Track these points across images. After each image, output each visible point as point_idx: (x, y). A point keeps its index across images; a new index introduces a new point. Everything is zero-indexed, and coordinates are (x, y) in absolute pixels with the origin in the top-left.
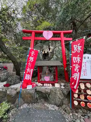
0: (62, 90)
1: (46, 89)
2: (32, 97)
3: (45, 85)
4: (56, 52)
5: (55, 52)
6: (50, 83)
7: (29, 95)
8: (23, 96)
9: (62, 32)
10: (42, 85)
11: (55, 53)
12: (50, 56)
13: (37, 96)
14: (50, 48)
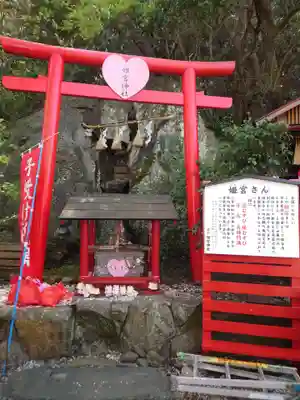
0: (170, 307)
1: (114, 303)
2: (61, 334)
3: (109, 290)
4: (163, 148)
5: (158, 149)
6: (127, 285)
7: (48, 328)
9: (191, 67)
10: (97, 291)
11: (160, 154)
12: (135, 164)
13: (79, 332)
14: (136, 124)
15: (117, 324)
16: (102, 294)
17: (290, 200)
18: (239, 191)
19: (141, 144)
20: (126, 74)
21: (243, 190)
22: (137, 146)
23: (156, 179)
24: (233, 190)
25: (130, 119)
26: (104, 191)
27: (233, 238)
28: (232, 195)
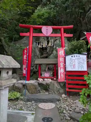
0: (59, 83)
4: (56, 46)
6: (49, 79)
8: (28, 88)
9: (62, 27)
10: (43, 80)
11: (55, 48)
12: (49, 51)
13: (39, 88)
14: (49, 41)
15: (48, 86)
16: (44, 80)
17: (85, 58)
18: (73, 57)
19: (50, 46)
20: (47, 30)
21: (74, 56)
22: (49, 46)
23: (54, 55)
24: (72, 56)
25: (47, 39)
26: (41, 58)
27: (72, 67)
28: (72, 58)
